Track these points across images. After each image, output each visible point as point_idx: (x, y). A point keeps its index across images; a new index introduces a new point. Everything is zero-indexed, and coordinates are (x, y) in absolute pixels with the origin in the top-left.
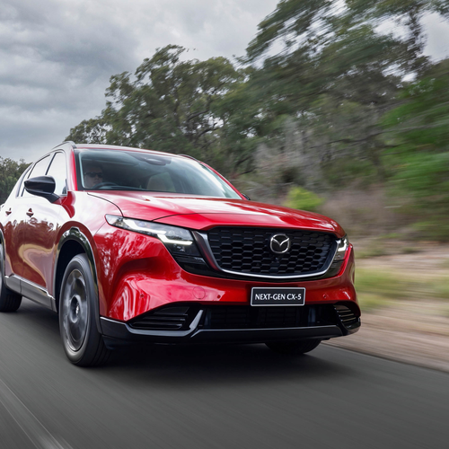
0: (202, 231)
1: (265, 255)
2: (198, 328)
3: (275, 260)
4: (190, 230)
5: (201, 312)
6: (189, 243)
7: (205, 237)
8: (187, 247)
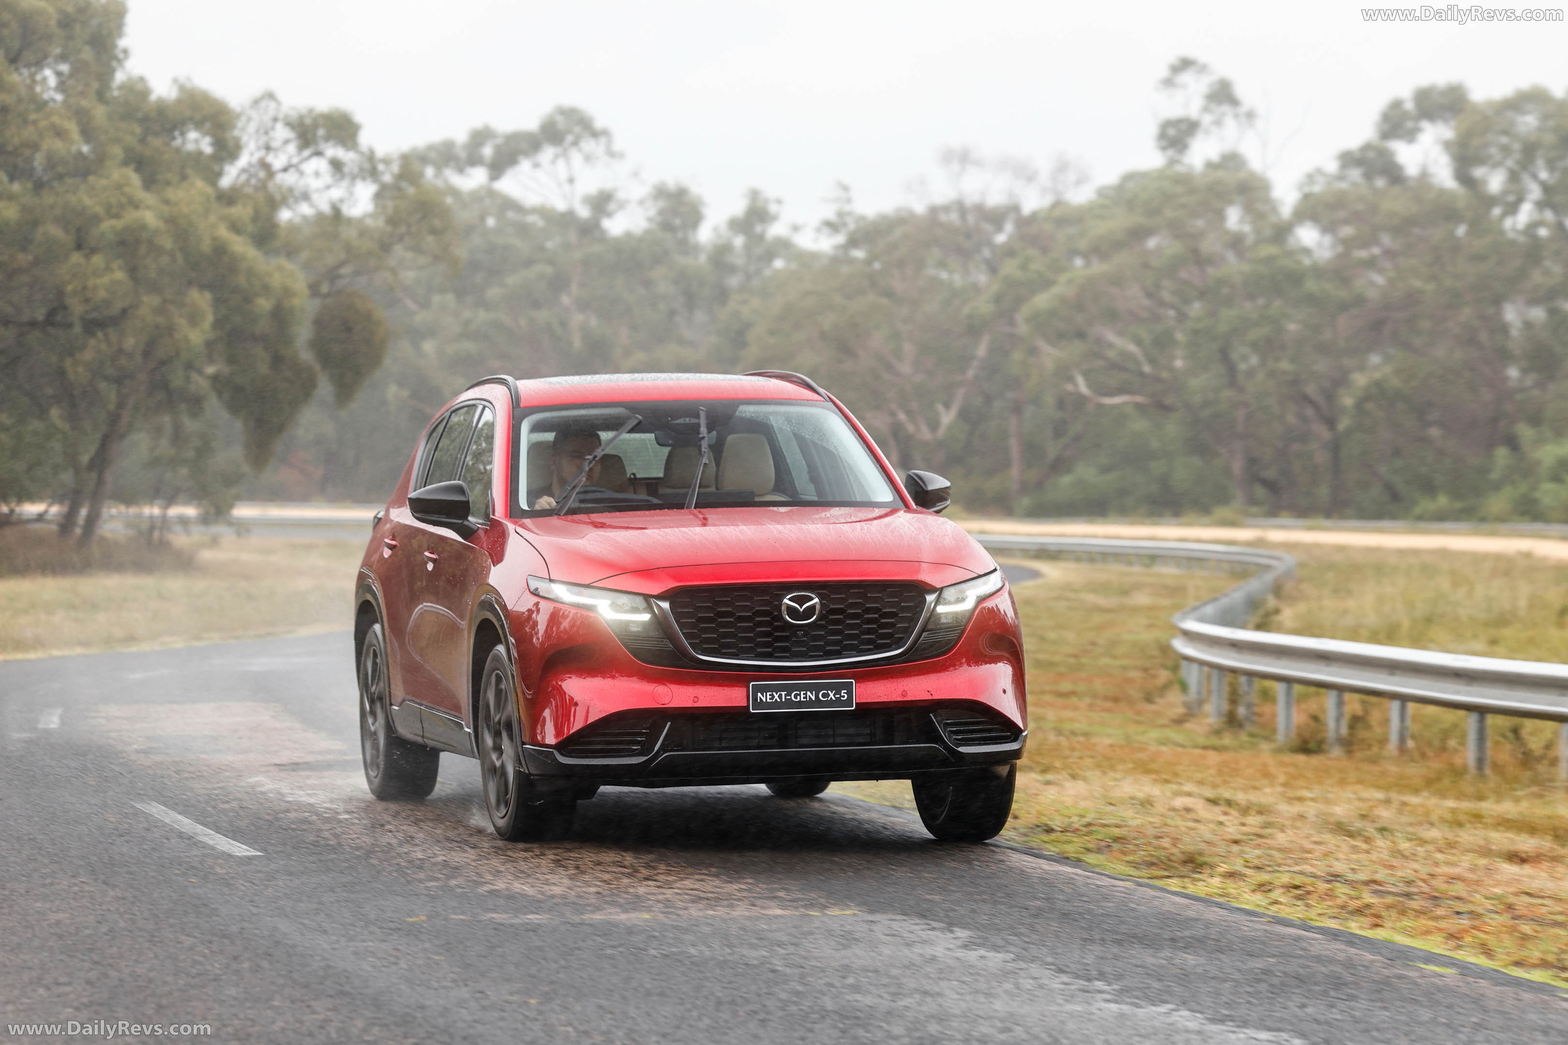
0: (661, 597)
1: (777, 629)
2: (663, 749)
3: (796, 636)
4: (647, 597)
5: (669, 723)
6: (646, 617)
7: (665, 605)
8: (644, 624)
